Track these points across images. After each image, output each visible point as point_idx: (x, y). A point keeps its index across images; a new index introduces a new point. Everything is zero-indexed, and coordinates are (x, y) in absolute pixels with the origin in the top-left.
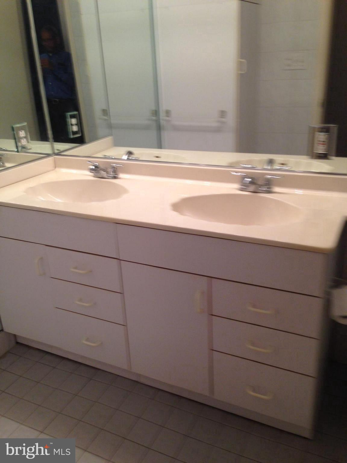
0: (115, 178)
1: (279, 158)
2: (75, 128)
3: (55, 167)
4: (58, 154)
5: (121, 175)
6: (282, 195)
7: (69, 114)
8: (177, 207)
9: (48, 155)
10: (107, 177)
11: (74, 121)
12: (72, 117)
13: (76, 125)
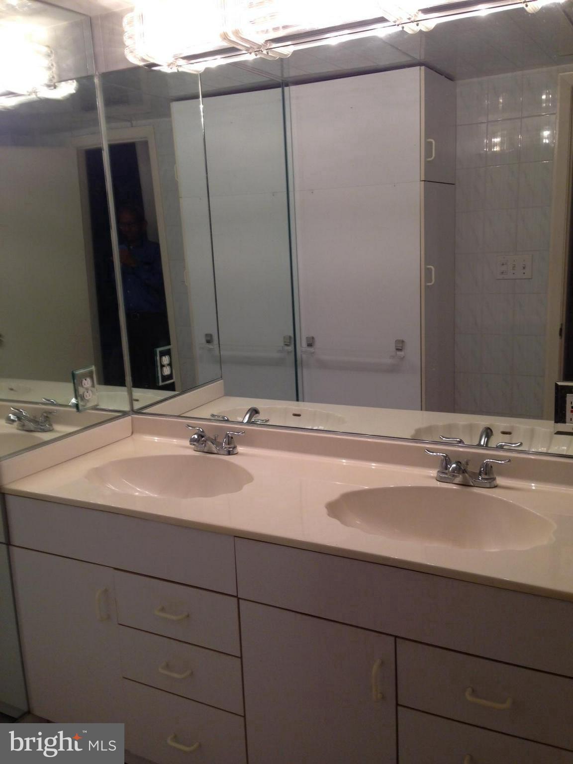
0: (229, 453)
1: (499, 423)
2: (167, 371)
3: (132, 433)
4: (139, 412)
5: (240, 449)
6: (513, 492)
7: (158, 350)
8: (335, 509)
9: (124, 414)
10: (216, 452)
11: (166, 360)
12: (163, 354)
13: (168, 365)
